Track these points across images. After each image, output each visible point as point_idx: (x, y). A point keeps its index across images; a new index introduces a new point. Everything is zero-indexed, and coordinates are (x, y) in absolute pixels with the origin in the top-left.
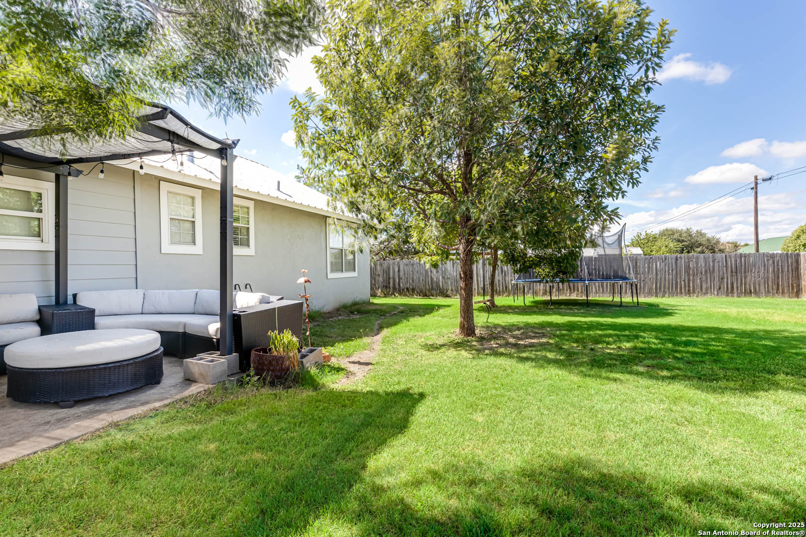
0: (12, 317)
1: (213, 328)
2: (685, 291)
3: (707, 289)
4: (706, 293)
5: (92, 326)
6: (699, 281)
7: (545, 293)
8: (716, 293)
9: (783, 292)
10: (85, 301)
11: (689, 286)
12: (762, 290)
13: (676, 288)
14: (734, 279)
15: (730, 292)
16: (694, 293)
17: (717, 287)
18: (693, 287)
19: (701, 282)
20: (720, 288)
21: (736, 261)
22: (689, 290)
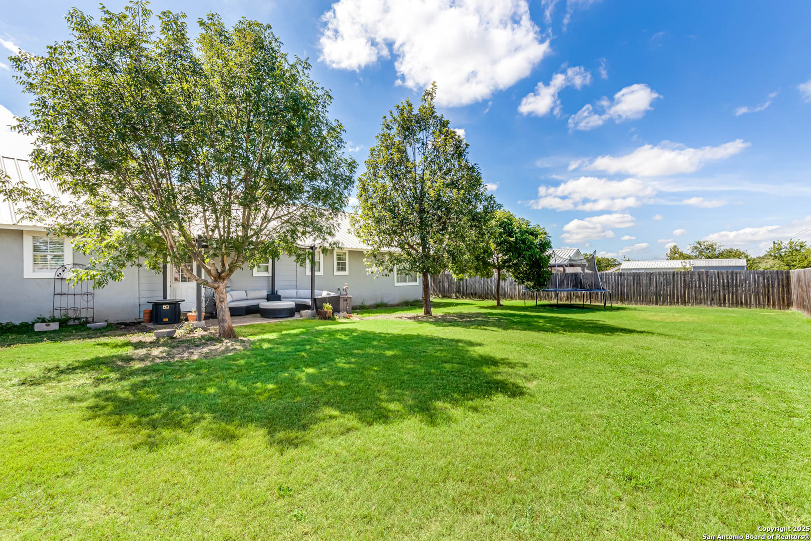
0: (260, 297)
1: (309, 302)
2: (681, 300)
3: (700, 300)
4: (700, 303)
5: (280, 300)
6: (694, 293)
7: (567, 299)
8: (709, 303)
9: (774, 305)
10: (279, 293)
11: (685, 297)
12: (753, 302)
13: (674, 298)
14: (726, 292)
15: (722, 303)
16: (689, 302)
17: (710, 298)
18: (689, 298)
19: (695, 294)
20: (713, 299)
21: (728, 277)
22: (685, 300)
